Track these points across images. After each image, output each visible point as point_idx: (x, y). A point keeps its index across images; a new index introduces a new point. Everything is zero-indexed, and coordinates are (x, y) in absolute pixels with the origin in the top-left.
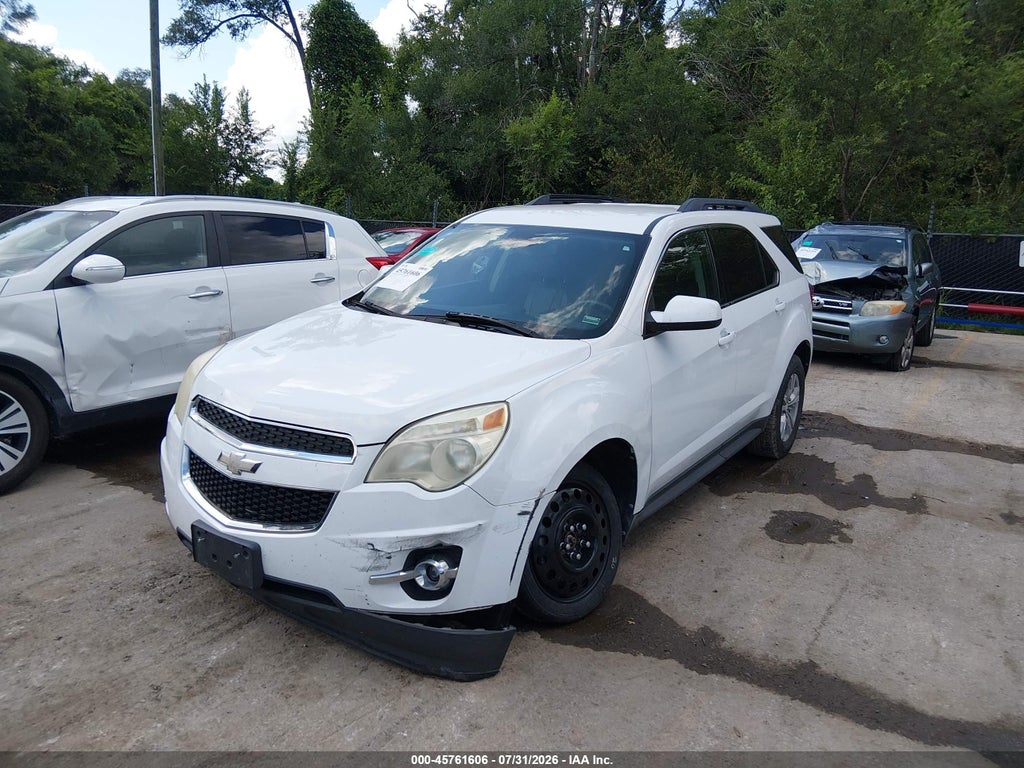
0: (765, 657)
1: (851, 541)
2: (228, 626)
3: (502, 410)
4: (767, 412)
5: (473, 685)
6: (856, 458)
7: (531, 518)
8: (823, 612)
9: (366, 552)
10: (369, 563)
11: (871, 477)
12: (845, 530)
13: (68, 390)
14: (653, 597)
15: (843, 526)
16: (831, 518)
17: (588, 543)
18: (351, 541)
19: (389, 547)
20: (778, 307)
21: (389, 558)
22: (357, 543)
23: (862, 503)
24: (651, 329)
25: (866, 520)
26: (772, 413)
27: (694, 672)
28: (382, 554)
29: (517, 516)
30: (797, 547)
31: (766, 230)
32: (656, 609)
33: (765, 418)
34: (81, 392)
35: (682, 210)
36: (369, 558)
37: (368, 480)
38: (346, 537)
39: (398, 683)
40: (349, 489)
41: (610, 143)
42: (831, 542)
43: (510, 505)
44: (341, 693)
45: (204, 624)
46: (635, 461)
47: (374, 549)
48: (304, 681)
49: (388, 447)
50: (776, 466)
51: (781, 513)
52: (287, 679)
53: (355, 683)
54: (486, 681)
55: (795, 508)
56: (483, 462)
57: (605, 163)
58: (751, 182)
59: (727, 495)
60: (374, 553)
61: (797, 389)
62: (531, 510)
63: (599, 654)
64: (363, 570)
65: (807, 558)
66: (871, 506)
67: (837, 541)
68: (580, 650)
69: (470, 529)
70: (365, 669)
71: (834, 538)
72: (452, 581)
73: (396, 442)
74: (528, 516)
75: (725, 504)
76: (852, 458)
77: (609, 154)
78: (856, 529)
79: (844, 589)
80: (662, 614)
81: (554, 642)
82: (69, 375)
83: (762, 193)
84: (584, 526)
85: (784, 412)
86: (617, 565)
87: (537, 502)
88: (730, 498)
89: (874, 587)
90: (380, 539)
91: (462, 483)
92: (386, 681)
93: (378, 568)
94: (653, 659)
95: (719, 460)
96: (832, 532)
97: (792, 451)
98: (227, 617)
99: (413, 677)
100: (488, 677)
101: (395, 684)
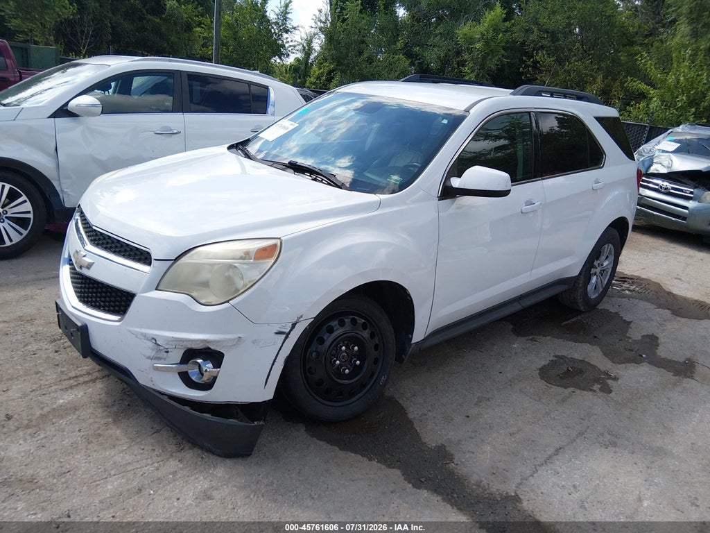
0: (478, 484)
1: (610, 392)
2: (87, 379)
3: (275, 245)
4: (575, 273)
5: (228, 461)
6: (652, 320)
7: (286, 338)
8: (551, 451)
9: (150, 344)
10: (153, 354)
11: (657, 338)
12: (610, 382)
13: (62, 191)
14: (413, 412)
15: (610, 377)
16: (603, 369)
17: (358, 362)
18: (142, 334)
19: (167, 344)
20: (595, 186)
21: (167, 352)
22: (145, 336)
23: (637, 360)
24: (448, 193)
25: (634, 376)
26: (580, 273)
27: (410, 485)
28: (162, 348)
29: (274, 334)
30: (560, 390)
31: (600, 120)
32: (411, 422)
33: (572, 277)
34: (70, 193)
35: (512, 94)
36: (153, 349)
37: (159, 288)
38: (138, 330)
39: (174, 448)
40: (143, 293)
41: (542, 47)
42: (591, 390)
43: (268, 324)
44: (128, 447)
45: (73, 374)
46: (411, 301)
47: (156, 343)
48: (110, 432)
49: (176, 264)
50: (579, 318)
51: (562, 357)
52: (99, 428)
53: (143, 442)
54: (240, 460)
55: (577, 356)
56: (248, 287)
57: (536, 62)
58: (643, 86)
59: (523, 336)
60: (156, 347)
61: (612, 258)
62: (287, 331)
63: (342, 454)
64: (149, 358)
65: (564, 401)
66: (644, 364)
67: (598, 391)
68: (329, 446)
69: (230, 340)
70: (158, 431)
71: (596, 387)
72: (215, 378)
73: (184, 260)
74: (285, 336)
75: (517, 344)
76: (650, 319)
77: (540, 56)
78: (620, 381)
79: (580, 434)
80: (414, 428)
81: (312, 436)
82: (62, 181)
83: (650, 96)
84: (356, 348)
85: (595, 274)
86: (386, 382)
87: (294, 325)
88: (524, 339)
89: (609, 437)
90: (160, 336)
91: (228, 302)
92: (167, 445)
93: (159, 358)
94: (383, 467)
95: (517, 307)
96: (597, 380)
97: (600, 307)
98: (91, 372)
99: (187, 446)
100: (243, 457)
101: (172, 447)
